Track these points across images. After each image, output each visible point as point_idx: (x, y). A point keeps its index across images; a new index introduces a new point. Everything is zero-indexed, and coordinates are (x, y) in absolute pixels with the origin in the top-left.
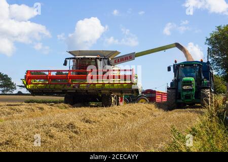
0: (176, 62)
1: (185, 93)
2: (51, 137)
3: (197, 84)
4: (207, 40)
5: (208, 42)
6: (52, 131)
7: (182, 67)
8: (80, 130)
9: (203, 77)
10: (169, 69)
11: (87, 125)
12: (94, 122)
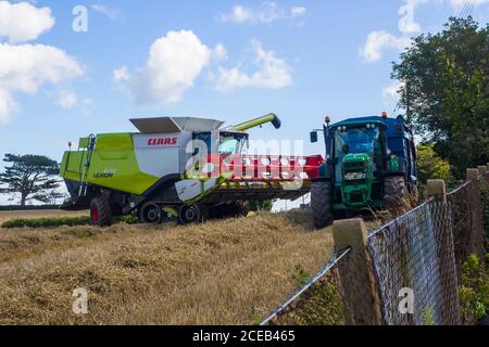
0: (327, 121)
1: (349, 189)
2: (42, 303)
3: (378, 168)
4: (395, 68)
5: (397, 73)
6: (46, 291)
7: (342, 131)
8: (108, 284)
9: (388, 152)
10: (314, 137)
11: (127, 272)
12: (143, 264)
